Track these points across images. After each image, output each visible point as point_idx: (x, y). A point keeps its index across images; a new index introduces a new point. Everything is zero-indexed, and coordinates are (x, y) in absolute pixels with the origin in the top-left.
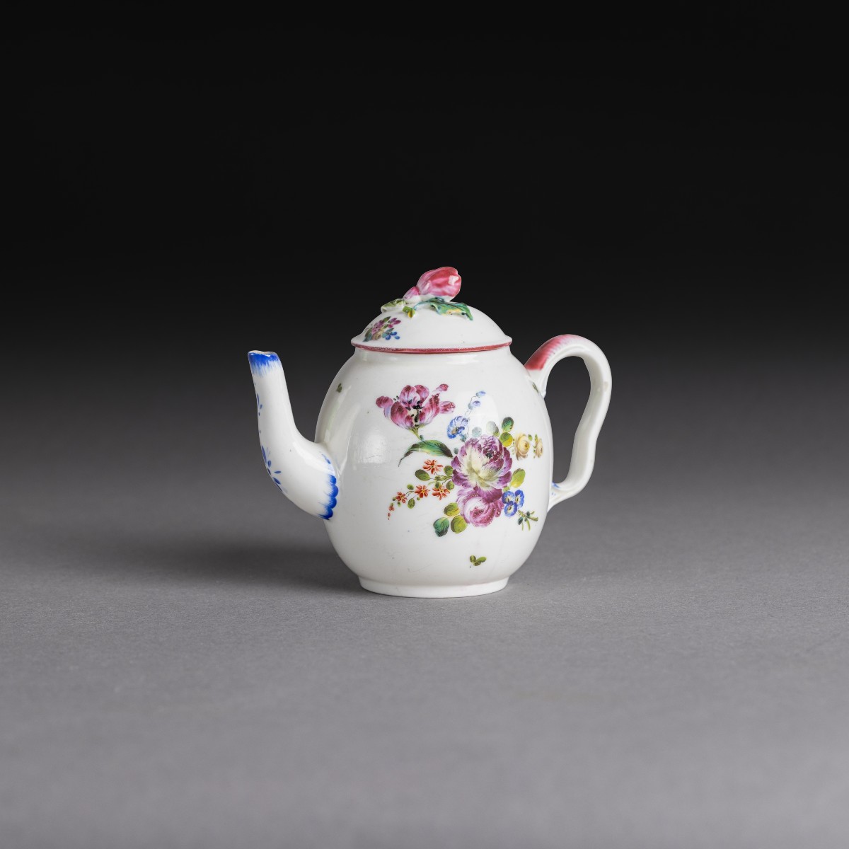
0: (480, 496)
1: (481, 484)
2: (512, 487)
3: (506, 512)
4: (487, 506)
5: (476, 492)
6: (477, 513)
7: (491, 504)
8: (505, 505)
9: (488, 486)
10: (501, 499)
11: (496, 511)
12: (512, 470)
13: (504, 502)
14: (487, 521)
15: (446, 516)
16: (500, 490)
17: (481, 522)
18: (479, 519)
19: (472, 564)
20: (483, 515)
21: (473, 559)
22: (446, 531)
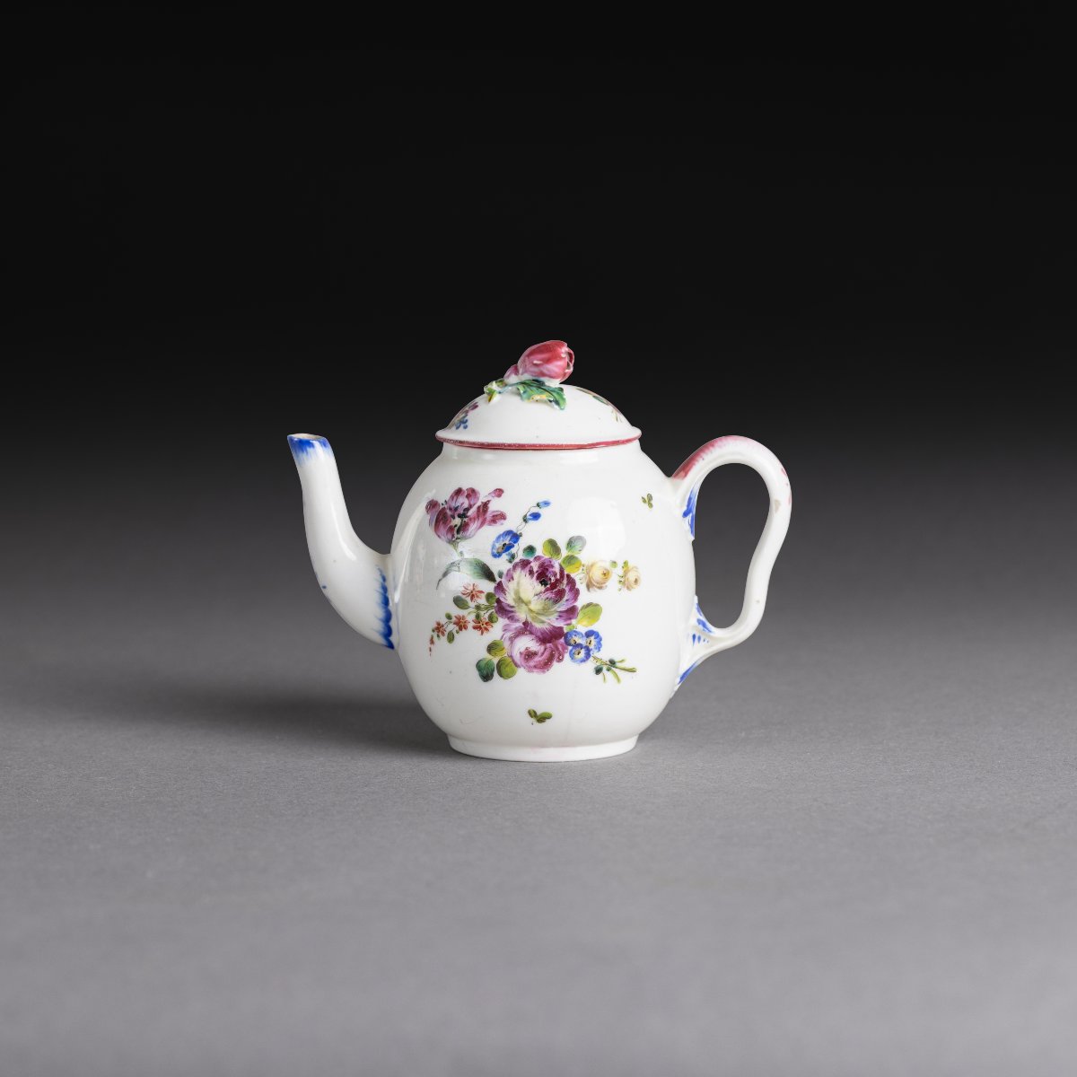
0: (531, 633)
1: (533, 618)
2: (580, 625)
3: (572, 657)
4: (542, 648)
5: (526, 628)
6: (529, 655)
7: (548, 645)
8: (570, 648)
9: (543, 622)
10: (562, 640)
11: (557, 655)
12: (580, 603)
13: (568, 643)
14: (546, 665)
15: (488, 656)
16: (561, 628)
17: (535, 667)
18: (532, 663)
19: (533, 720)
20: (537, 659)
21: (533, 714)
22: (492, 675)
